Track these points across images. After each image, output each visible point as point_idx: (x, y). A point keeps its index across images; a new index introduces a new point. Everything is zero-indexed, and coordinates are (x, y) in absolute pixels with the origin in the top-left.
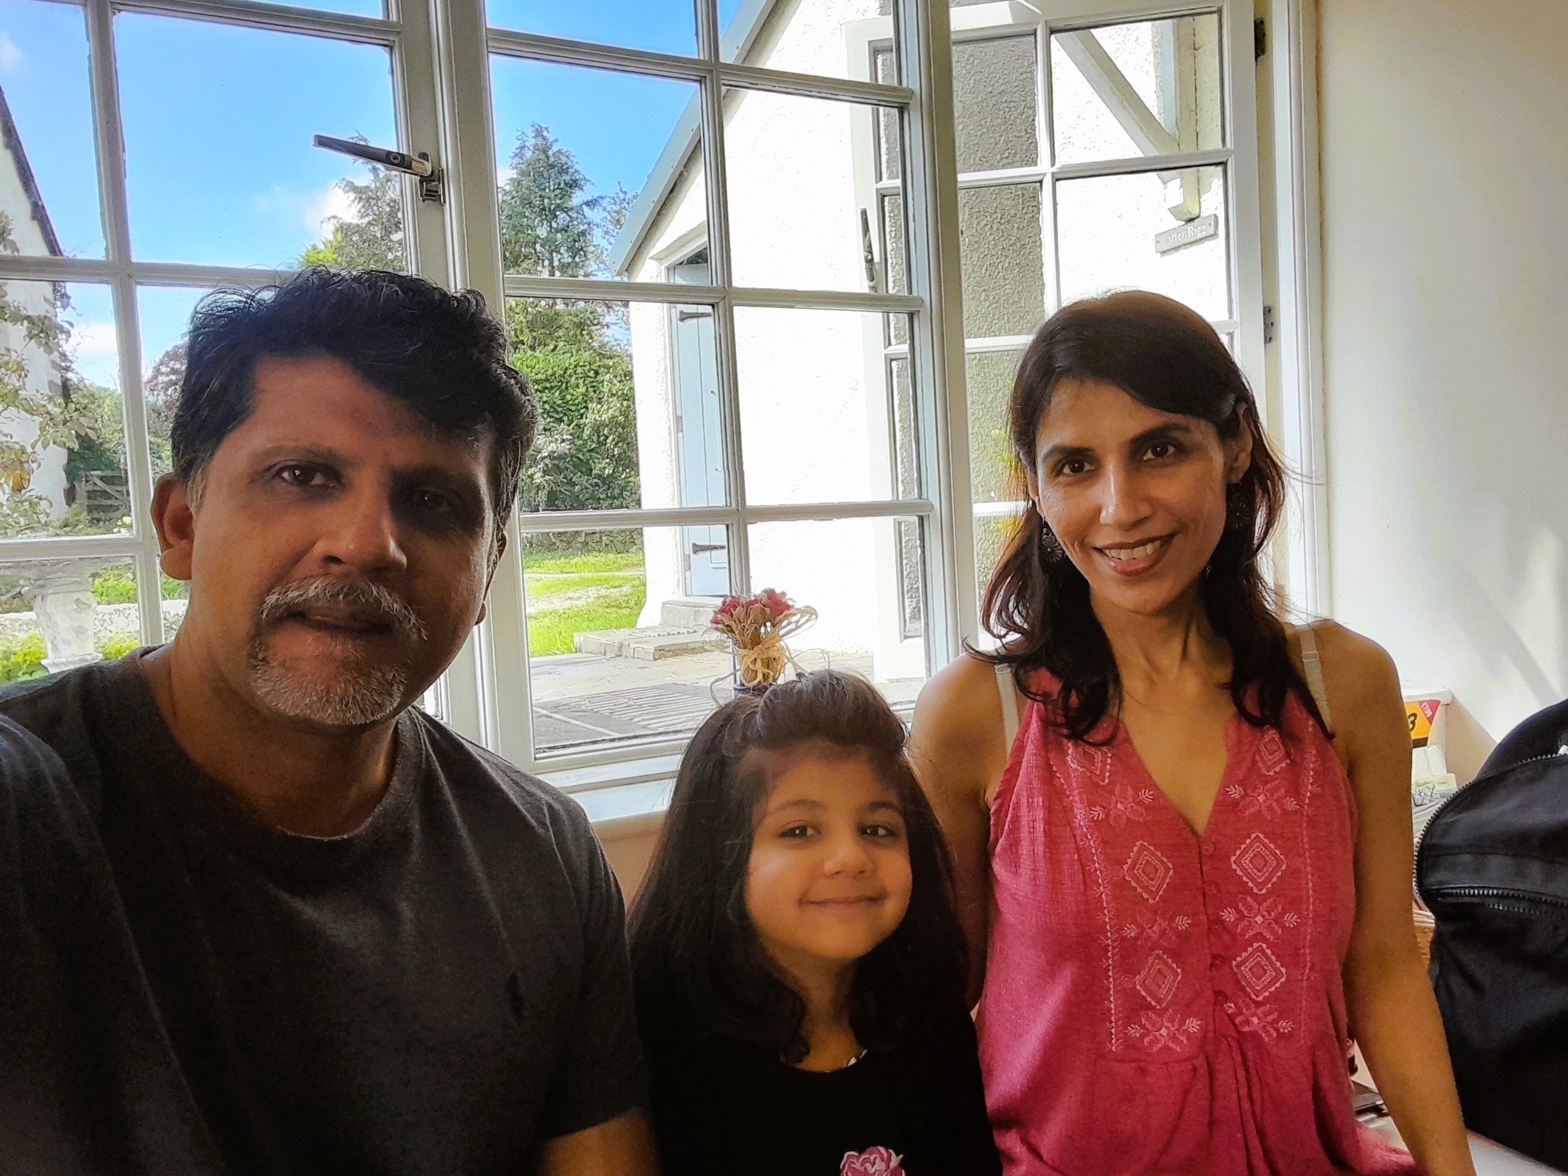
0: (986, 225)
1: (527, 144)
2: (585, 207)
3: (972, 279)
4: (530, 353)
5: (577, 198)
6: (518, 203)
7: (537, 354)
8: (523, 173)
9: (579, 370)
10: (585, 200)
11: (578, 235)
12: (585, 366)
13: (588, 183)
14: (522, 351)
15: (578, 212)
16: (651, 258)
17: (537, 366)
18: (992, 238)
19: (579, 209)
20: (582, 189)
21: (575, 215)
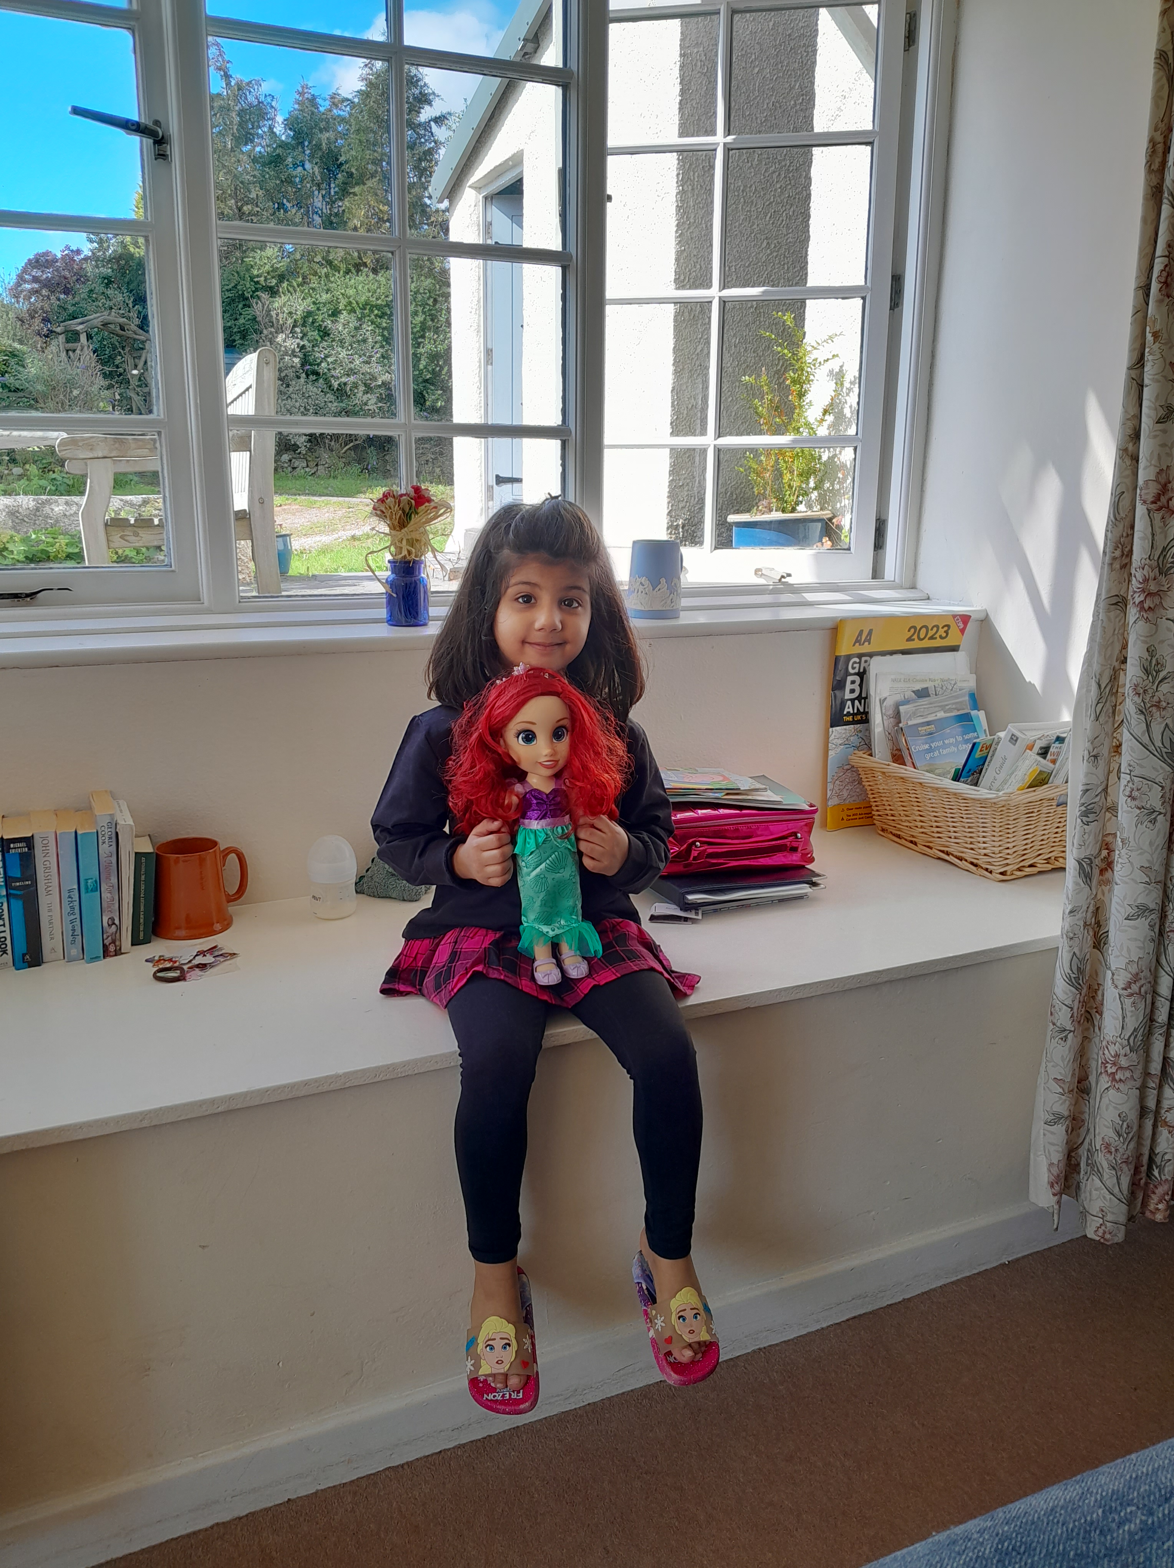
0: (774, 172)
2: (432, 123)
3: (755, 226)
4: (371, 276)
5: (426, 114)
6: (366, 117)
7: (379, 278)
8: (370, 84)
9: (419, 297)
10: (433, 116)
11: (424, 153)
12: (425, 293)
13: (437, 99)
14: (364, 274)
15: (425, 129)
16: (470, 187)
17: (378, 290)
18: (778, 186)
19: (426, 126)
20: (431, 106)
21: (422, 132)
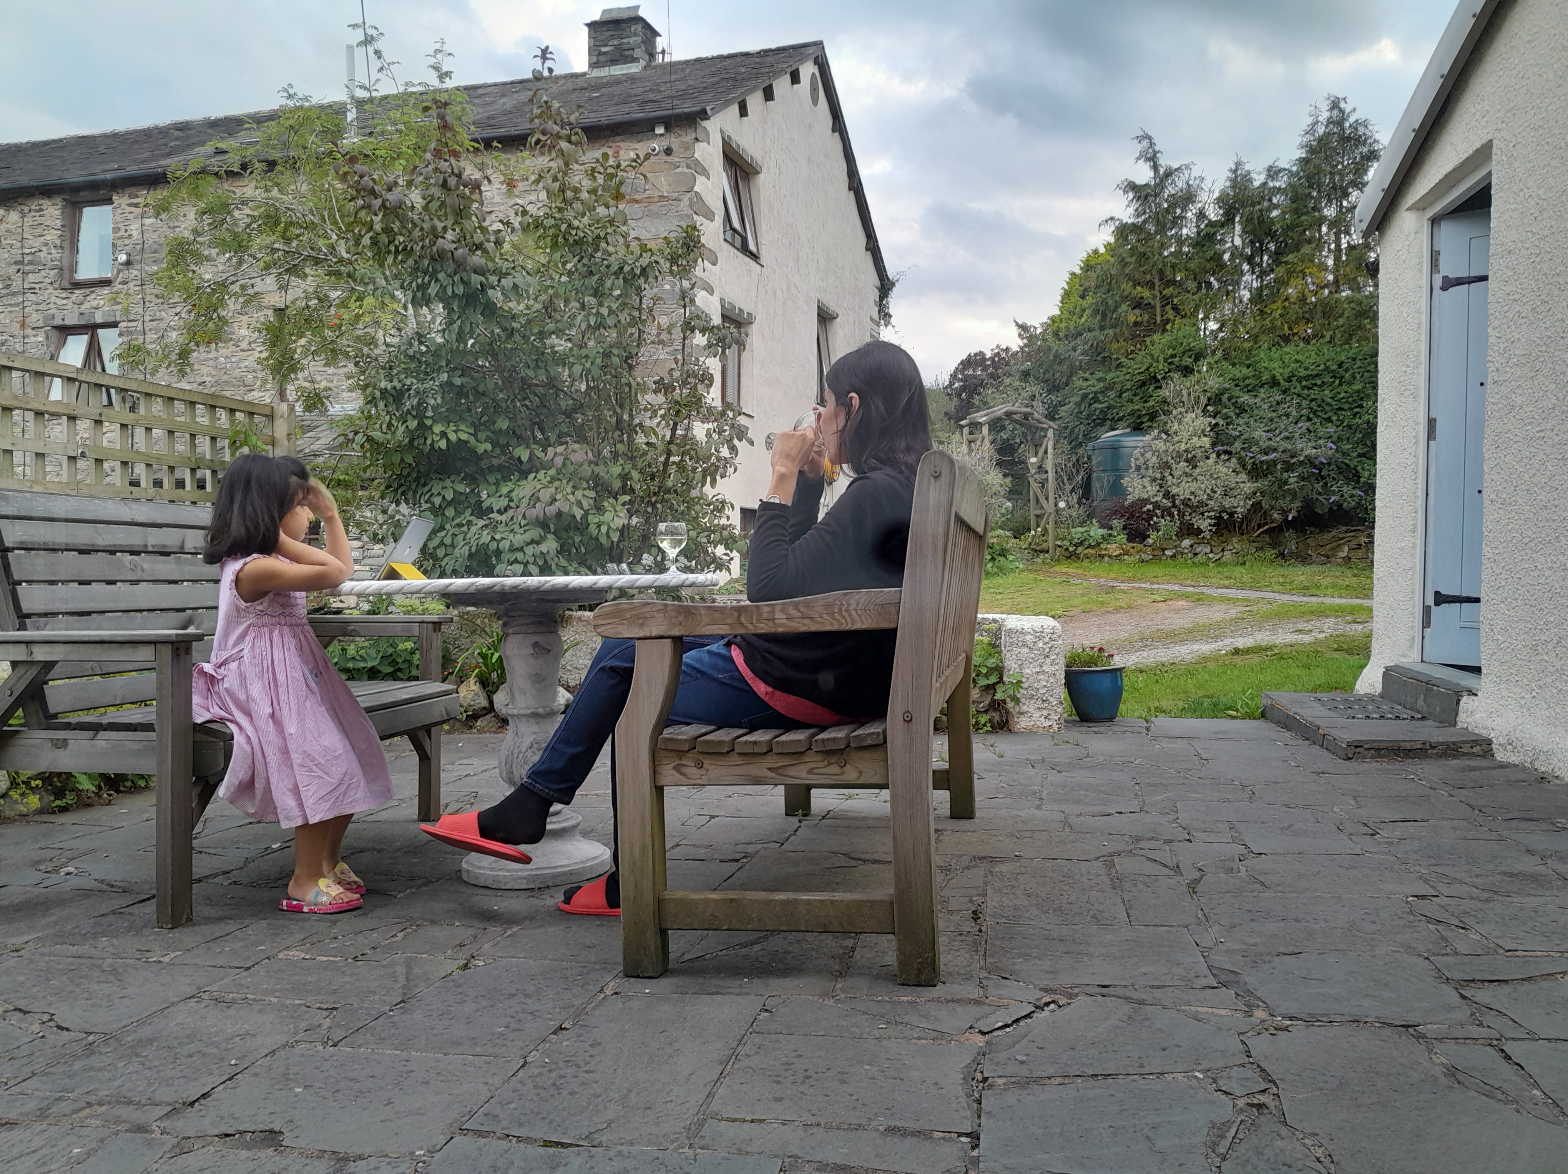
1: (1320, 119)
6: (1305, 183)
8: (1311, 150)
16: (1408, 209)
